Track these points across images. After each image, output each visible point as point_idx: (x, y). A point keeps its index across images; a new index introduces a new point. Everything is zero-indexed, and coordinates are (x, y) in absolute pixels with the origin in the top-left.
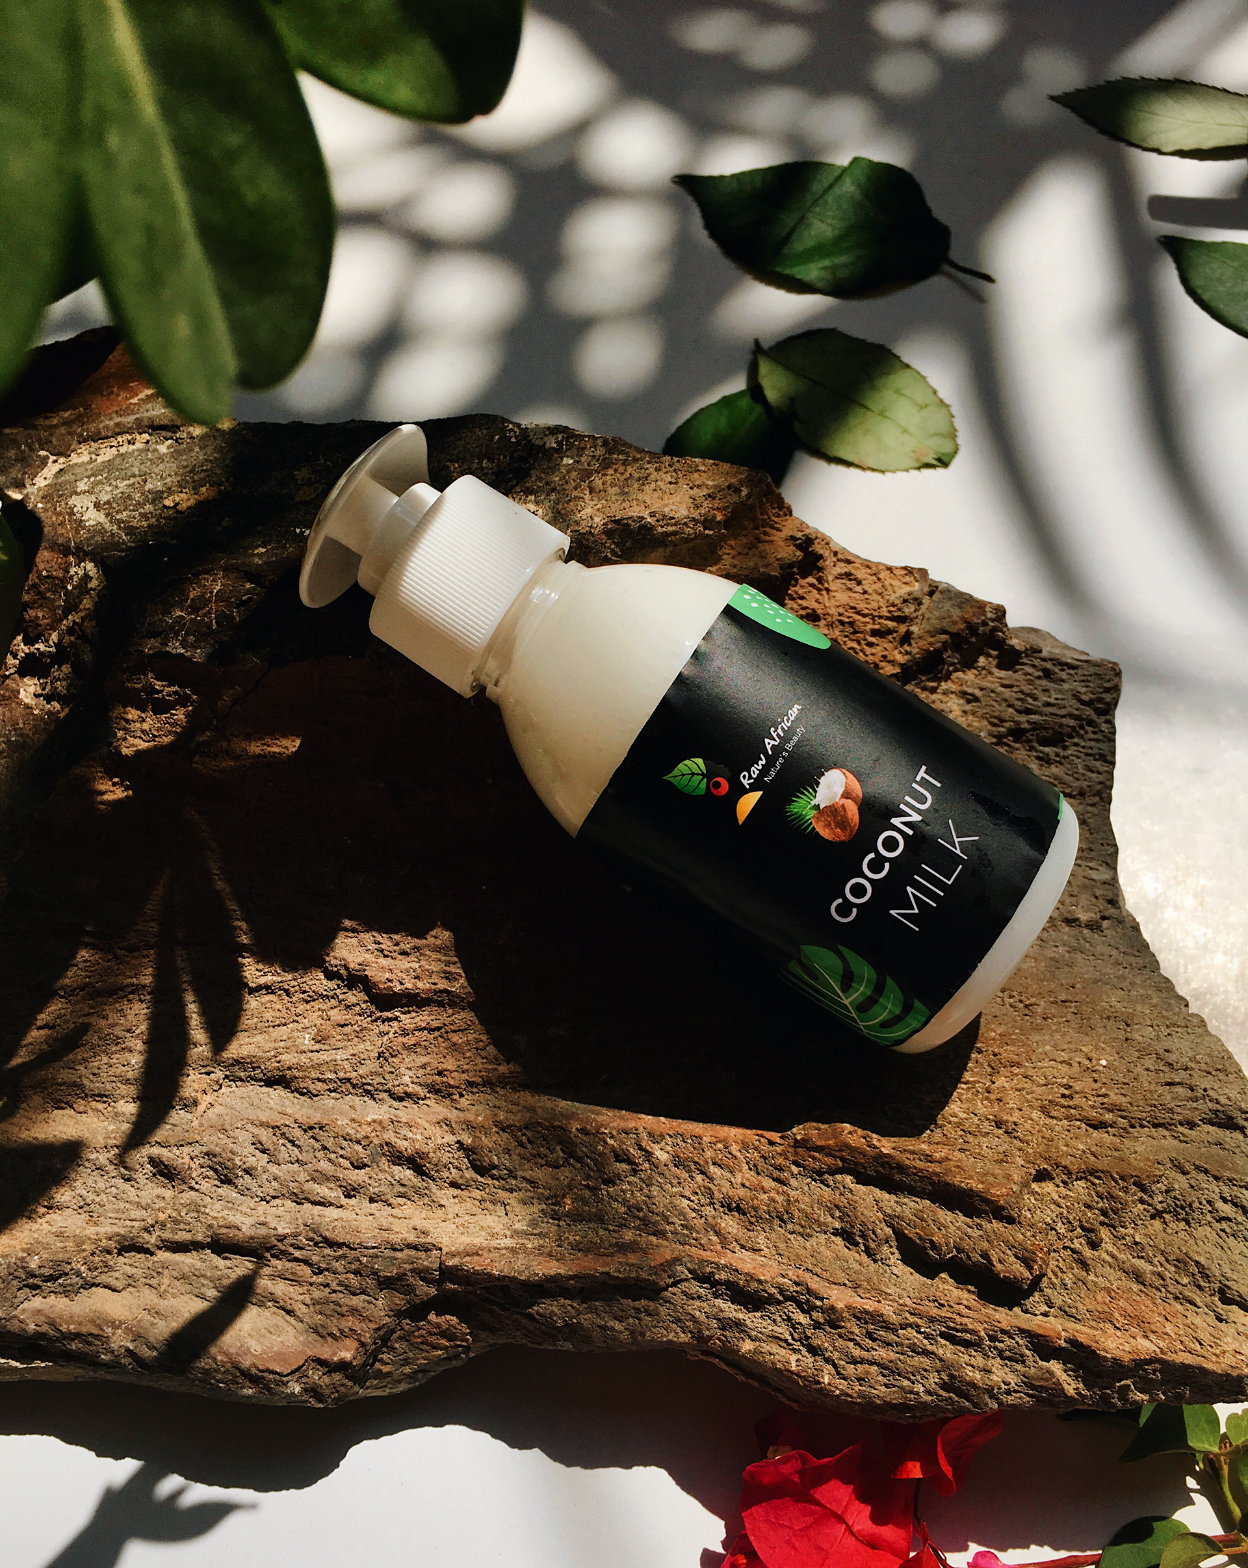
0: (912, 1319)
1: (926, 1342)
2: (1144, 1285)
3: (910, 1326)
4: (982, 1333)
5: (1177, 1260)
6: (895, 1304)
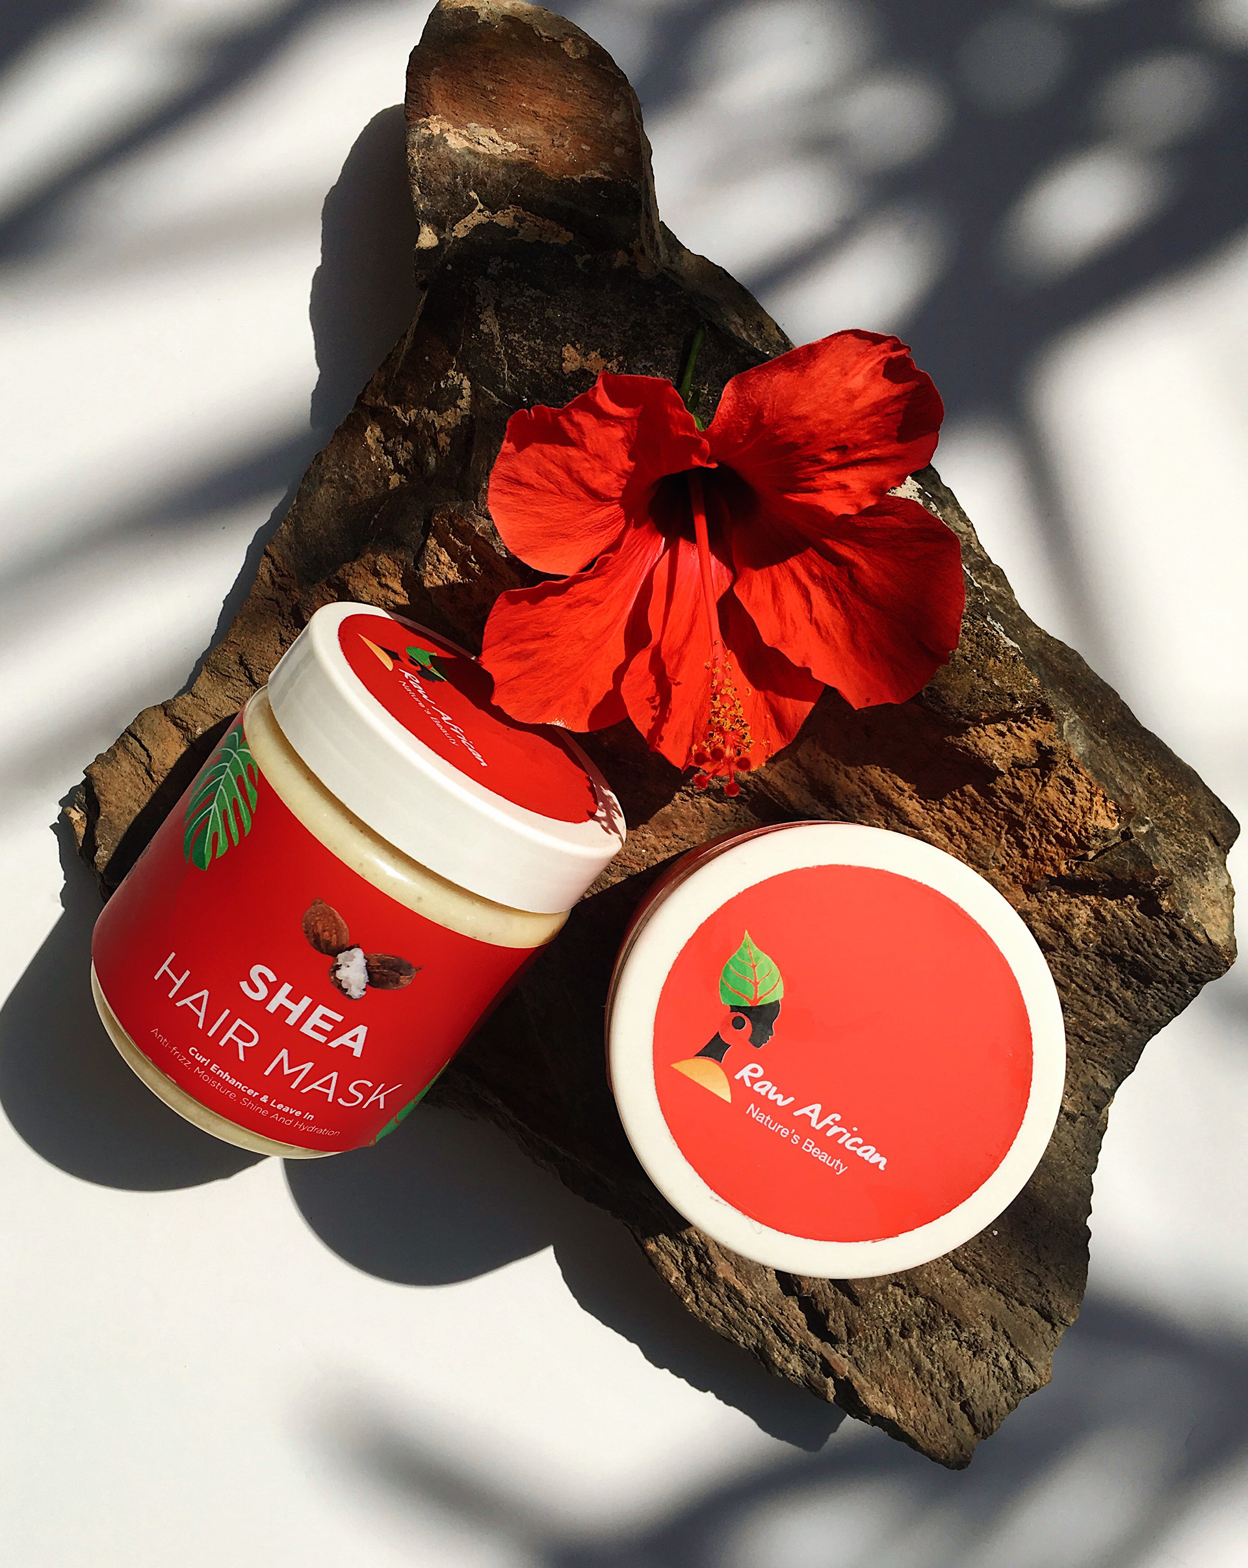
1: (761, 1322)
4: (798, 1343)
5: (951, 1373)
6: (755, 1295)
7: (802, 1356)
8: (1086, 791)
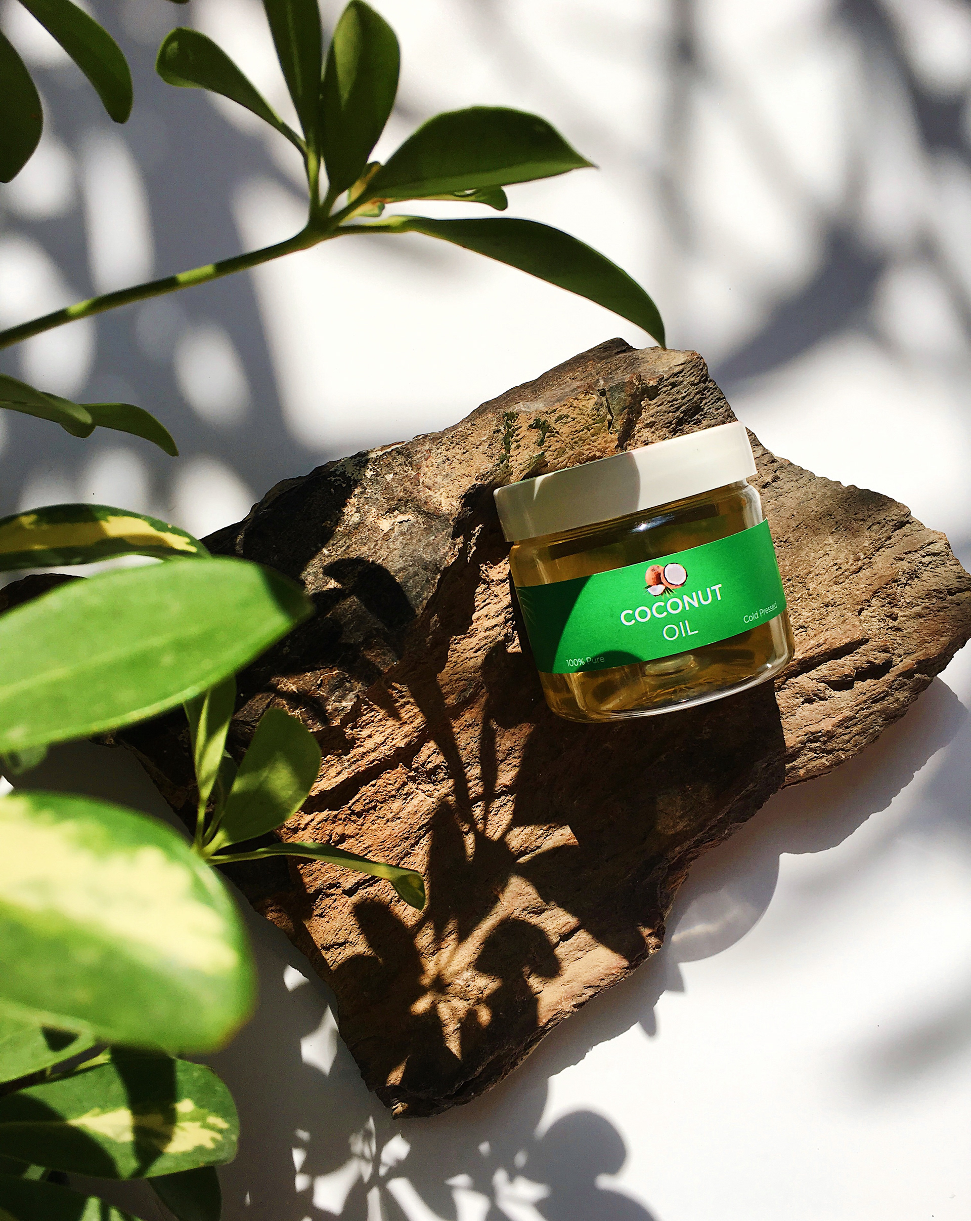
0: (858, 708)
1: (868, 710)
2: (924, 617)
3: (859, 710)
4: (887, 689)
5: (926, 595)
6: (848, 709)
7: (896, 689)
8: (568, 409)
